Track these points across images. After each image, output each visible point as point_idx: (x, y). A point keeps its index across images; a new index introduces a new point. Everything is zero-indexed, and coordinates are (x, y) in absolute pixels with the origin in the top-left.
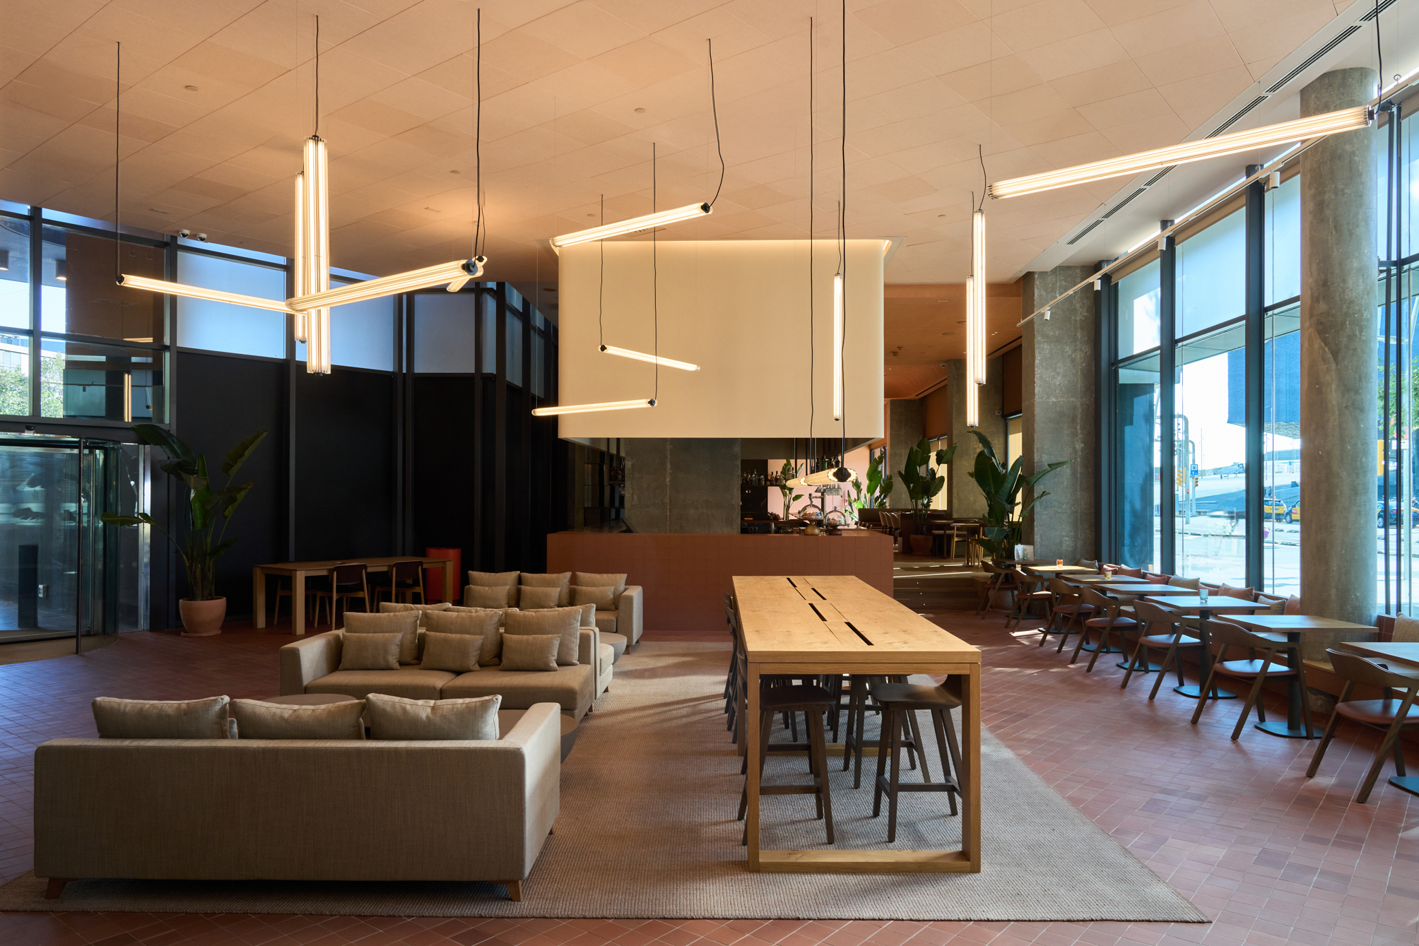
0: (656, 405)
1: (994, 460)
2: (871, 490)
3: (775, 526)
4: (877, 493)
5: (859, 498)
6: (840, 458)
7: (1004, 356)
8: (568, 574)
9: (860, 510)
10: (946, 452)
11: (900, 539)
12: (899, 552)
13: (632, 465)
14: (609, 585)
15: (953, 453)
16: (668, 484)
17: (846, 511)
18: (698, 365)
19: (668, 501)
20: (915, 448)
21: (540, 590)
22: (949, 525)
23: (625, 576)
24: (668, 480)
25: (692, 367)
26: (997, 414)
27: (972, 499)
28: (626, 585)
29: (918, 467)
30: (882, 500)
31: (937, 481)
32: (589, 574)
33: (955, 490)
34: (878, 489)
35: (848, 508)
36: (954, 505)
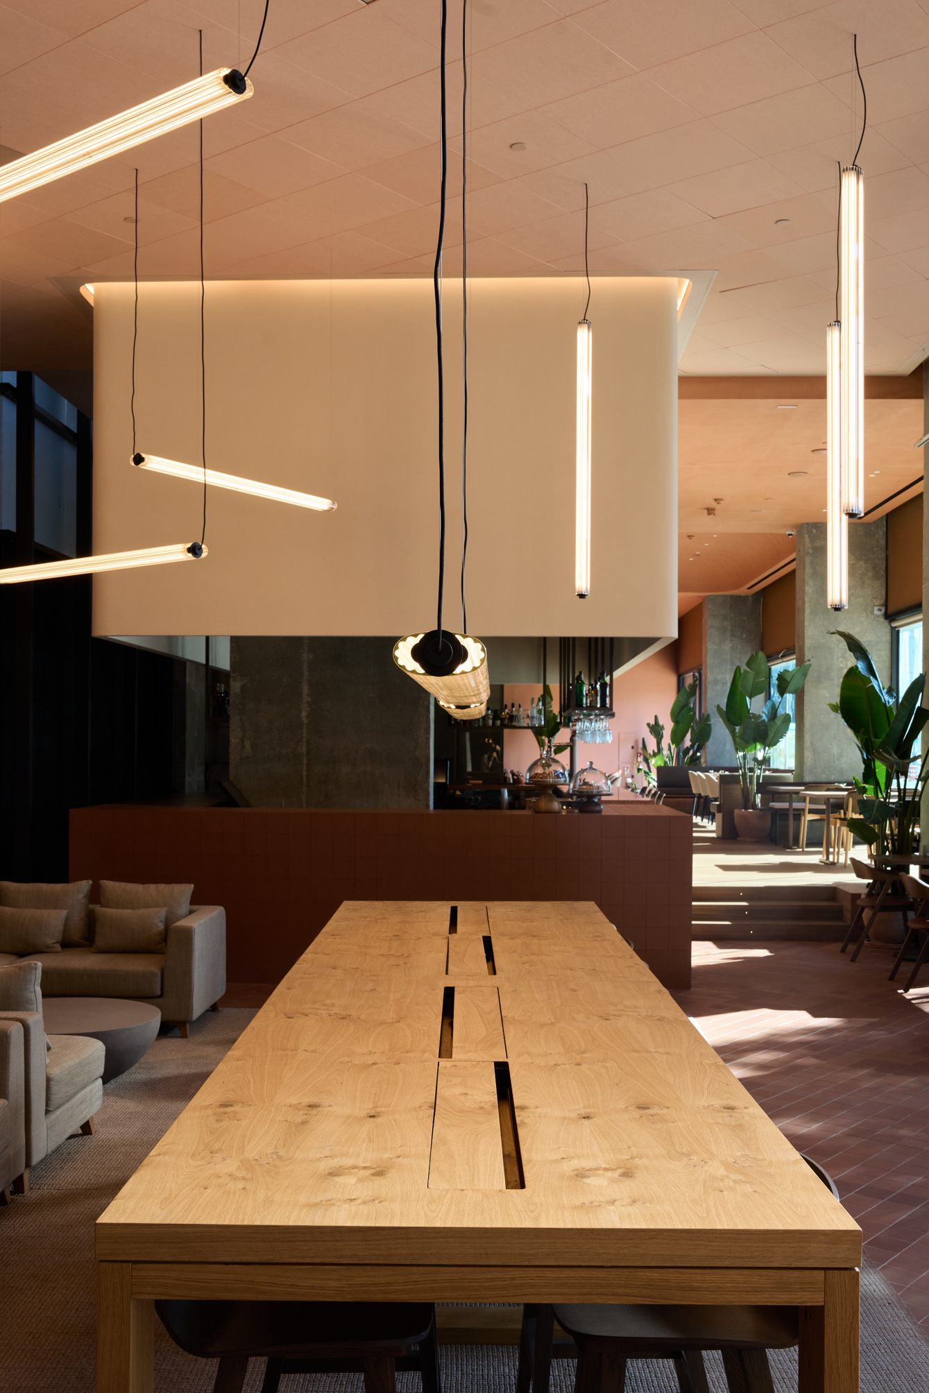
0: (204, 555)
1: (874, 683)
2: (677, 738)
3: (509, 795)
4: (687, 742)
5: (660, 750)
6: (607, 679)
7: (889, 516)
8: (85, 885)
9: (659, 769)
10: (794, 674)
11: (719, 816)
12: (718, 837)
13: (242, 687)
14: (158, 906)
15: (805, 675)
16: (305, 721)
17: (639, 770)
18: (333, 500)
19: (304, 750)
20: (744, 667)
21: (28, 913)
22: (797, 793)
23: (189, 889)
24: (304, 714)
25: (320, 504)
26: (876, 612)
27: (835, 751)
28: (191, 903)
29: (748, 699)
30: (695, 753)
31: (778, 722)
32: (123, 884)
33: (807, 737)
34: (688, 736)
35: (643, 766)
36: (805, 761)
